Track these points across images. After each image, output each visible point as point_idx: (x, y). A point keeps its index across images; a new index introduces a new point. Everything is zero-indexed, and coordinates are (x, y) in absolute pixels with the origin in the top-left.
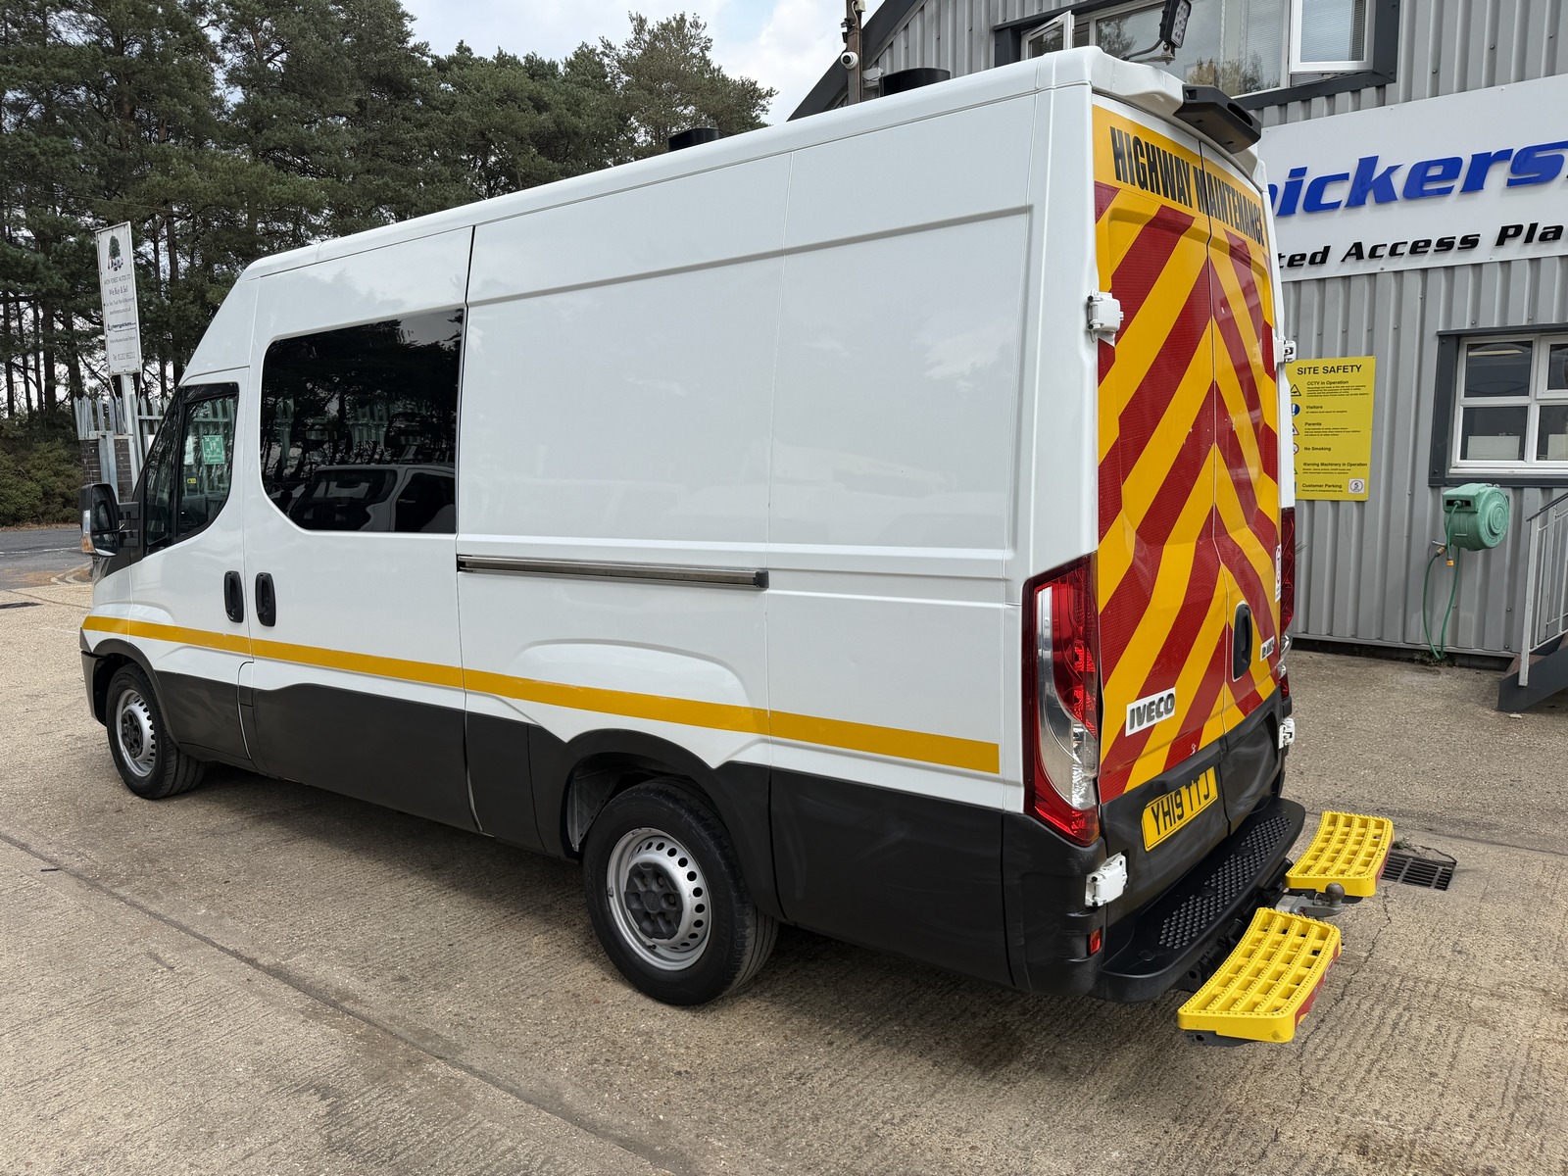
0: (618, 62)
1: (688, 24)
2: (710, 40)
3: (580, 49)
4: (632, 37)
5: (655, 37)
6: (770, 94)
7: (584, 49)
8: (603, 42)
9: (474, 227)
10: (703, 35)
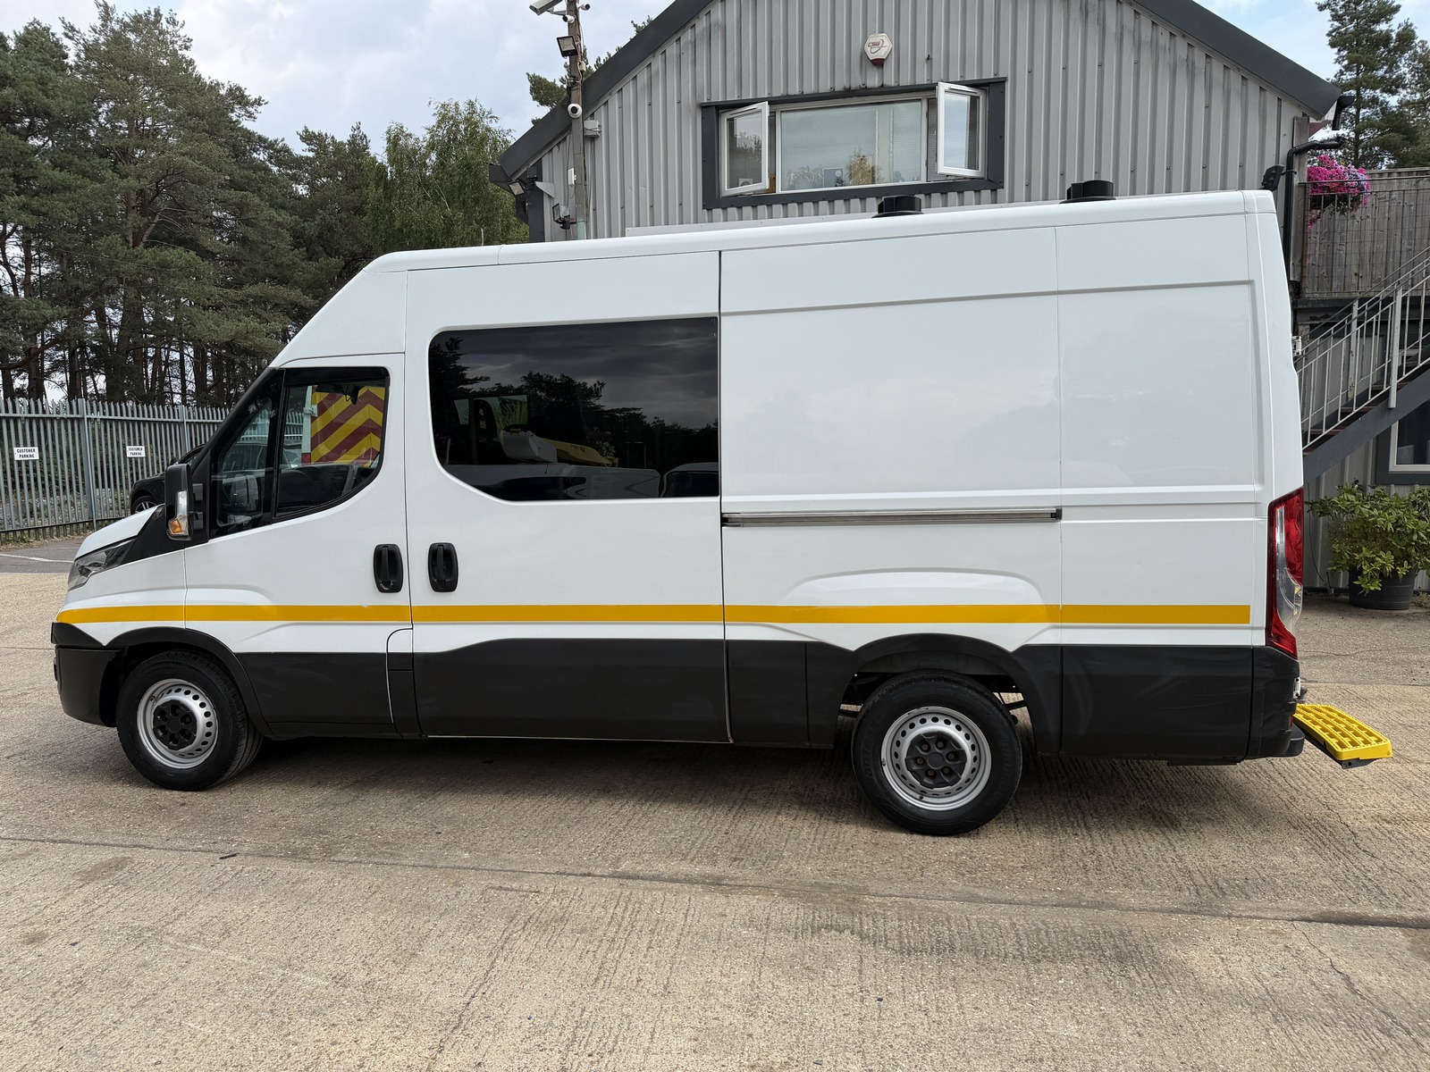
0: (85, 47)
1: (163, 21)
2: (190, 40)
3: (32, 24)
4: (99, 23)
5: (126, 25)
6: (258, 102)
7: (36, 25)
8: (63, 23)
9: (720, 253)
10: (182, 33)
